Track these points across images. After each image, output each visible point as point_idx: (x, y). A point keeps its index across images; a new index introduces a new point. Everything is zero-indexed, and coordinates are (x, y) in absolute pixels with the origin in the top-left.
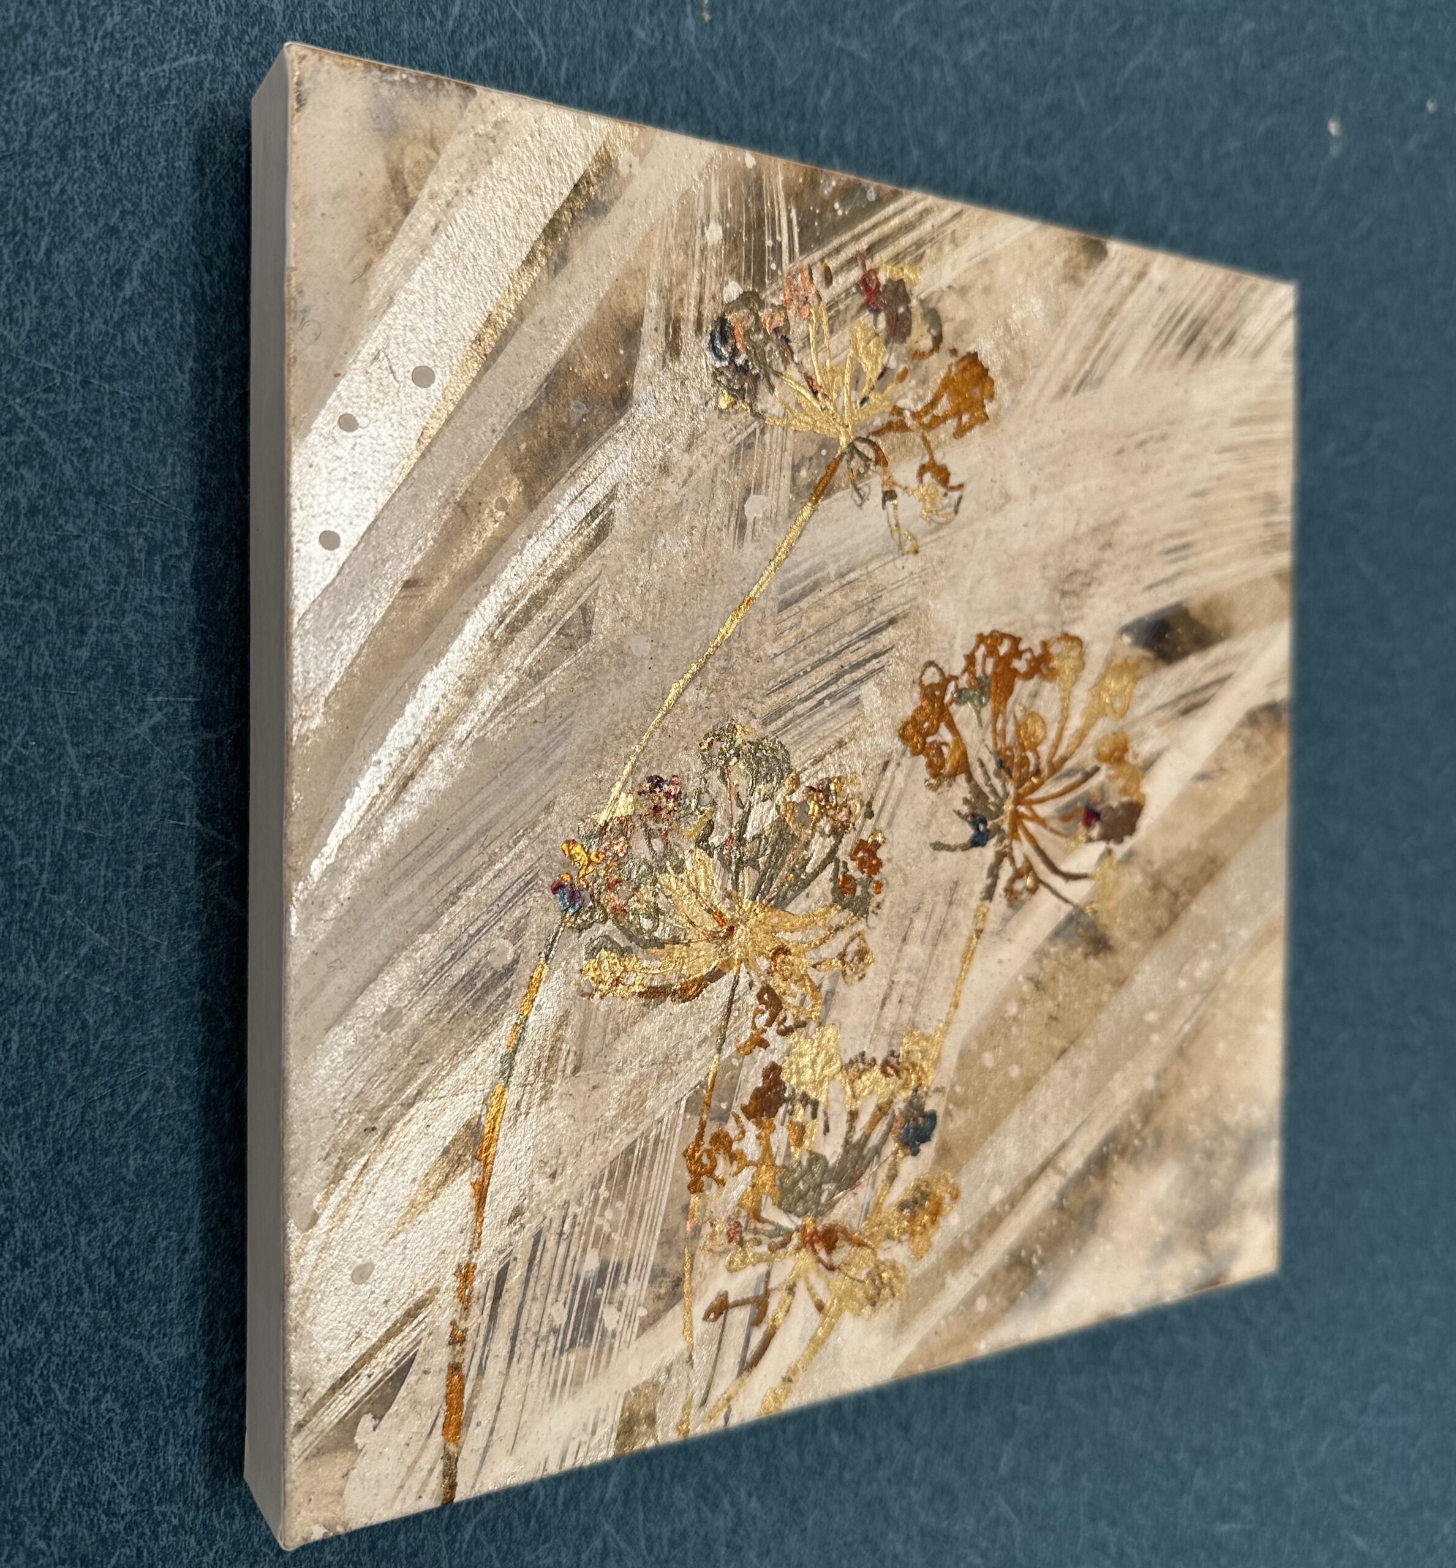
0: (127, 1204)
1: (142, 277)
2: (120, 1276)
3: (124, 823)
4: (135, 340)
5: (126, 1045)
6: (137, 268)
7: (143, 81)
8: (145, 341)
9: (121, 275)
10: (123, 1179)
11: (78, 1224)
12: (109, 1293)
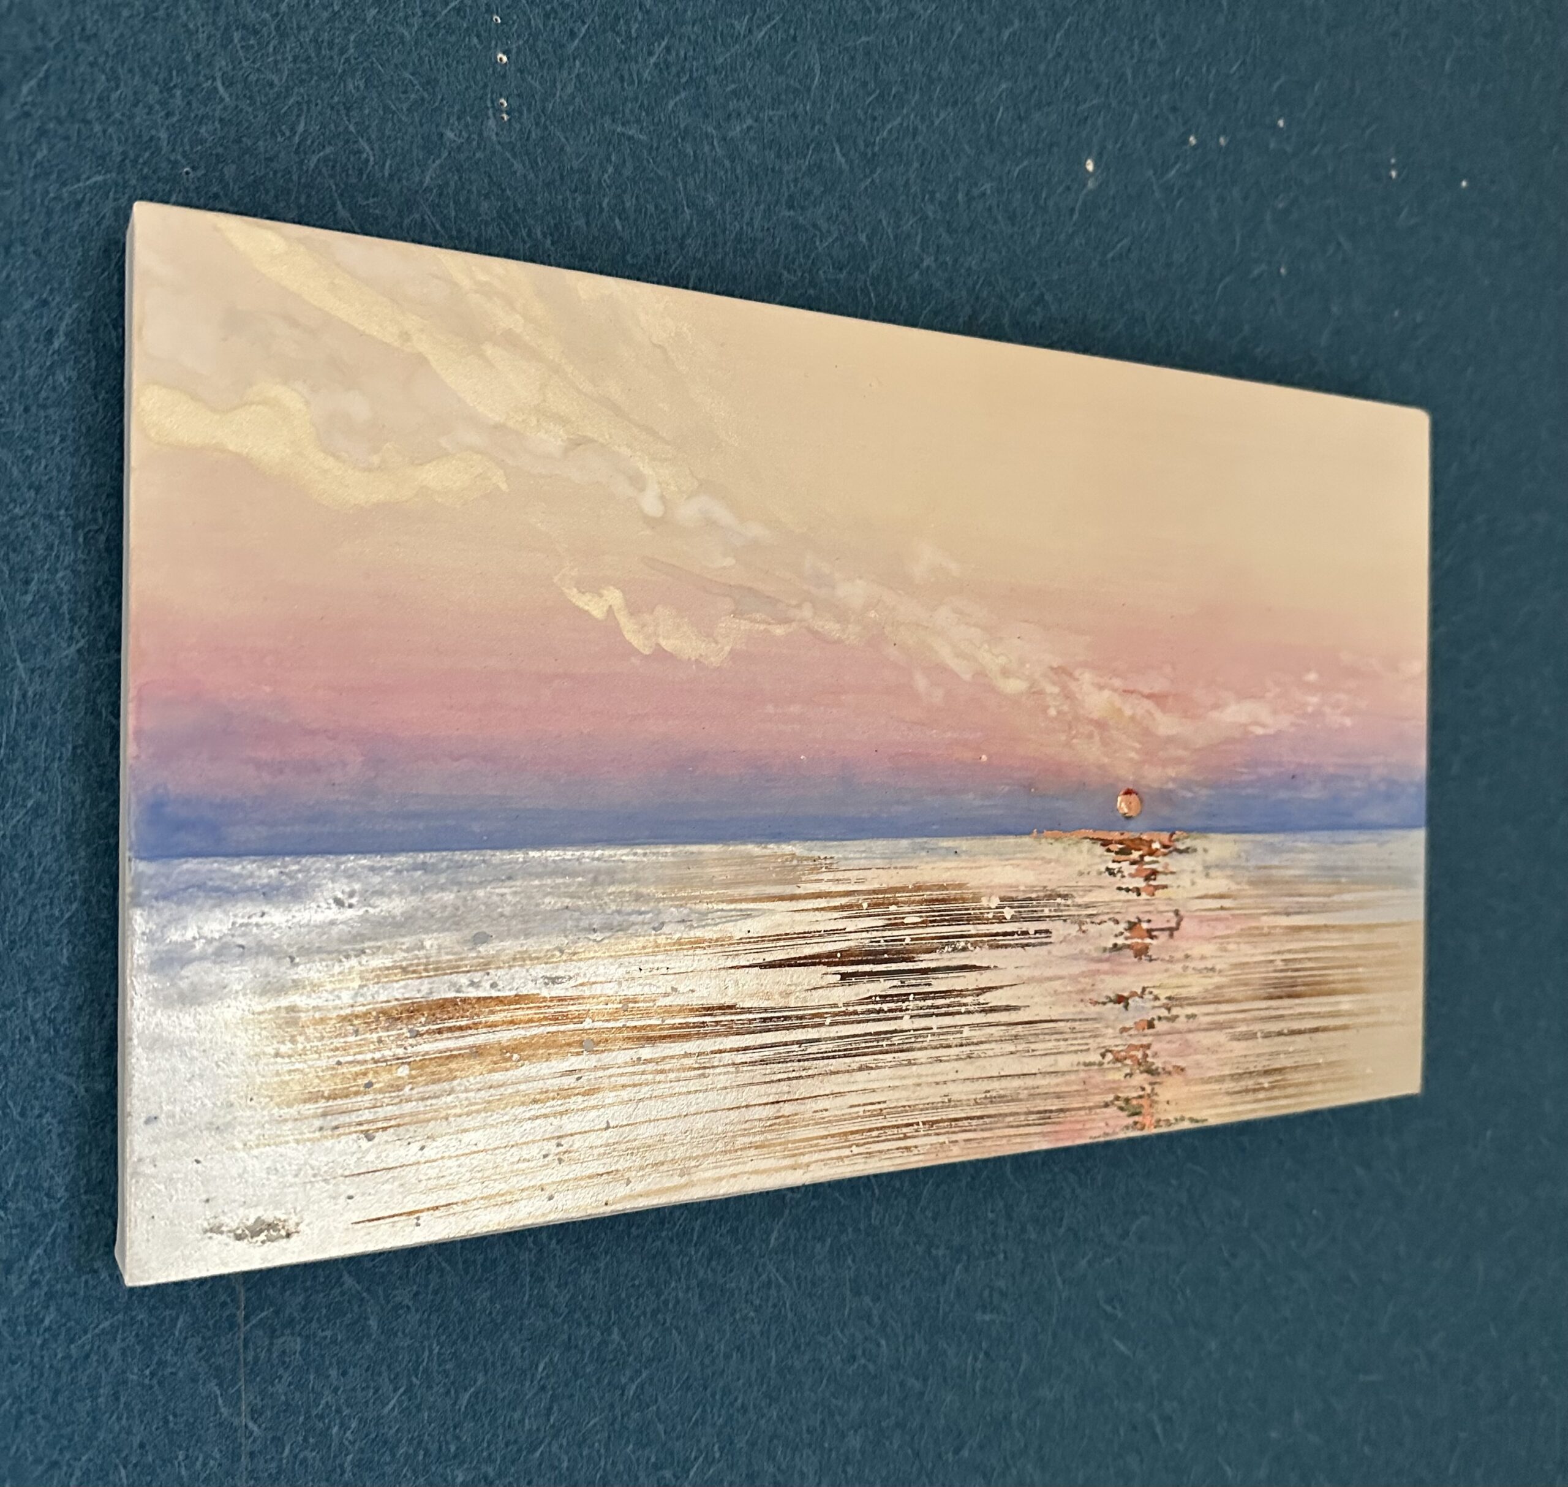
0: (62, 980)
1: (66, 335)
2: (57, 1031)
3: (59, 716)
4: (62, 379)
5: (61, 869)
6: (63, 327)
7: (66, 195)
8: (70, 380)
9: (50, 334)
10: (59, 963)
11: (25, 993)
12: (49, 1041)
